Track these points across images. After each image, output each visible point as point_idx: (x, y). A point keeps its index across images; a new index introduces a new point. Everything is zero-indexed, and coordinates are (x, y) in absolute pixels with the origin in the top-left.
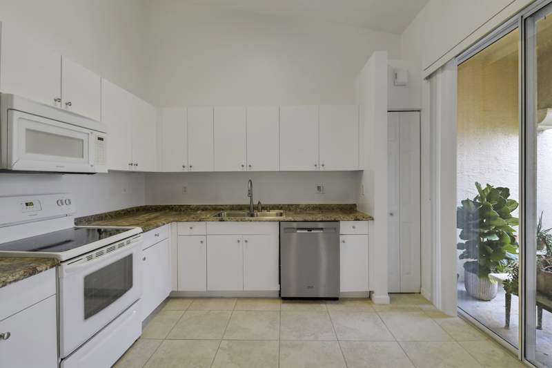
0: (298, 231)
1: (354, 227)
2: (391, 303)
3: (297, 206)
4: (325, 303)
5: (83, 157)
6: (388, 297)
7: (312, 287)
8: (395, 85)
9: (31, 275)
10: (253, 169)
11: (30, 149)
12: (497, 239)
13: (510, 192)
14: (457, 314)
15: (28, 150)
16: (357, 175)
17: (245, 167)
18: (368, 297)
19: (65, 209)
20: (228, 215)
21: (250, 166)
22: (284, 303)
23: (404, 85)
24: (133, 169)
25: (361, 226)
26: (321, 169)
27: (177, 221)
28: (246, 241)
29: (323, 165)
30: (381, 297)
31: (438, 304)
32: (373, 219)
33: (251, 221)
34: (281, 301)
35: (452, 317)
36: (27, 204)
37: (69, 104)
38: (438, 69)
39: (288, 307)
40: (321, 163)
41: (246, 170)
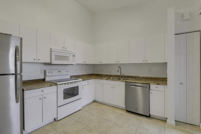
0: (131, 86)
1: (157, 87)
2: (176, 126)
3: (139, 77)
4: (143, 117)
5: (69, 61)
6: (174, 122)
7: (137, 109)
8: (182, 21)
9: (50, 86)
10: (120, 63)
11: (56, 59)
15: (55, 60)
16: (165, 64)
17: (117, 62)
18: (166, 120)
19: (68, 73)
20: (113, 78)
21: (119, 62)
22: (127, 112)
24: (85, 63)
26: (146, 62)
34: (126, 111)
36: (59, 72)
37: (66, 48)
40: (146, 60)
41: (117, 63)
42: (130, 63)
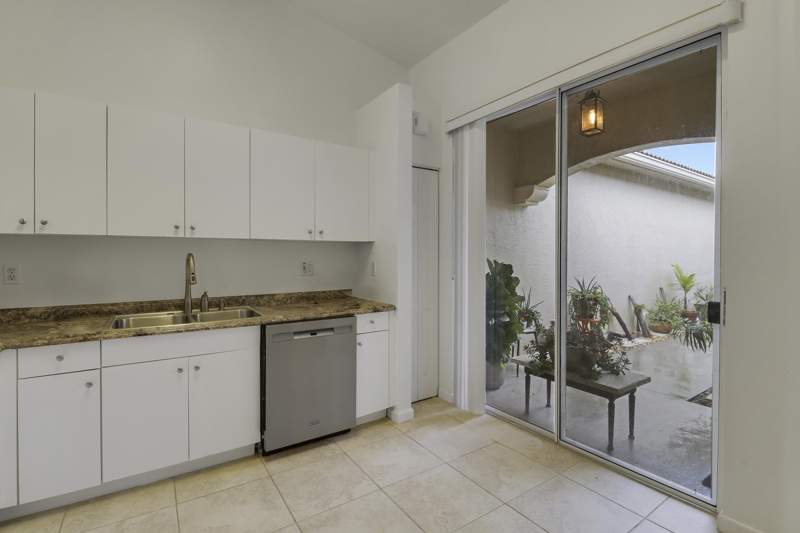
0: (296, 337)
1: (372, 322)
2: (415, 416)
4: (334, 442)
6: (411, 409)
7: (318, 422)
8: (414, 133)
10: (198, 234)
12: (508, 320)
13: (514, 269)
14: (484, 411)
16: (361, 249)
17: (181, 228)
18: (386, 417)
21: (193, 228)
22: (267, 461)
23: (424, 135)
25: (381, 318)
26: (319, 238)
27: (16, 347)
28: (197, 368)
29: (321, 233)
30: (403, 412)
31: (464, 404)
32: (395, 309)
33: (208, 329)
34: (263, 459)
35: (479, 415)
38: (465, 125)
39: (277, 465)
40: (318, 231)
41: (181, 235)
42: (254, 237)
